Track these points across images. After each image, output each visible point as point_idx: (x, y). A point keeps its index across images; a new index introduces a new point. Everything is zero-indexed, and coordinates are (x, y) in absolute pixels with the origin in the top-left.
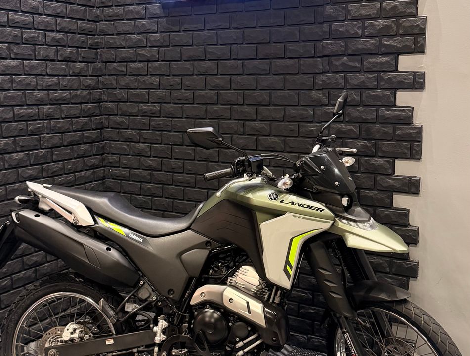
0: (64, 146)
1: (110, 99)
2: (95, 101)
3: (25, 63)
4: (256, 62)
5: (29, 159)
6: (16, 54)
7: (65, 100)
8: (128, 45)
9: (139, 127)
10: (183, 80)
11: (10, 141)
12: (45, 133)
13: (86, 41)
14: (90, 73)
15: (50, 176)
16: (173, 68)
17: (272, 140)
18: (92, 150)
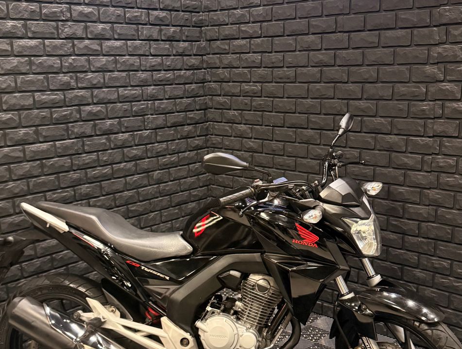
0: (168, 127)
1: (214, 79)
2: (198, 82)
3: (128, 44)
4: (363, 34)
5: (134, 140)
6: (119, 34)
7: (168, 81)
8: (231, 21)
9: (241, 108)
10: (285, 57)
11: (115, 121)
12: (149, 113)
13: (190, 18)
14: (194, 53)
15: (154, 156)
16: (275, 44)
17: (379, 121)
18: (196, 131)
